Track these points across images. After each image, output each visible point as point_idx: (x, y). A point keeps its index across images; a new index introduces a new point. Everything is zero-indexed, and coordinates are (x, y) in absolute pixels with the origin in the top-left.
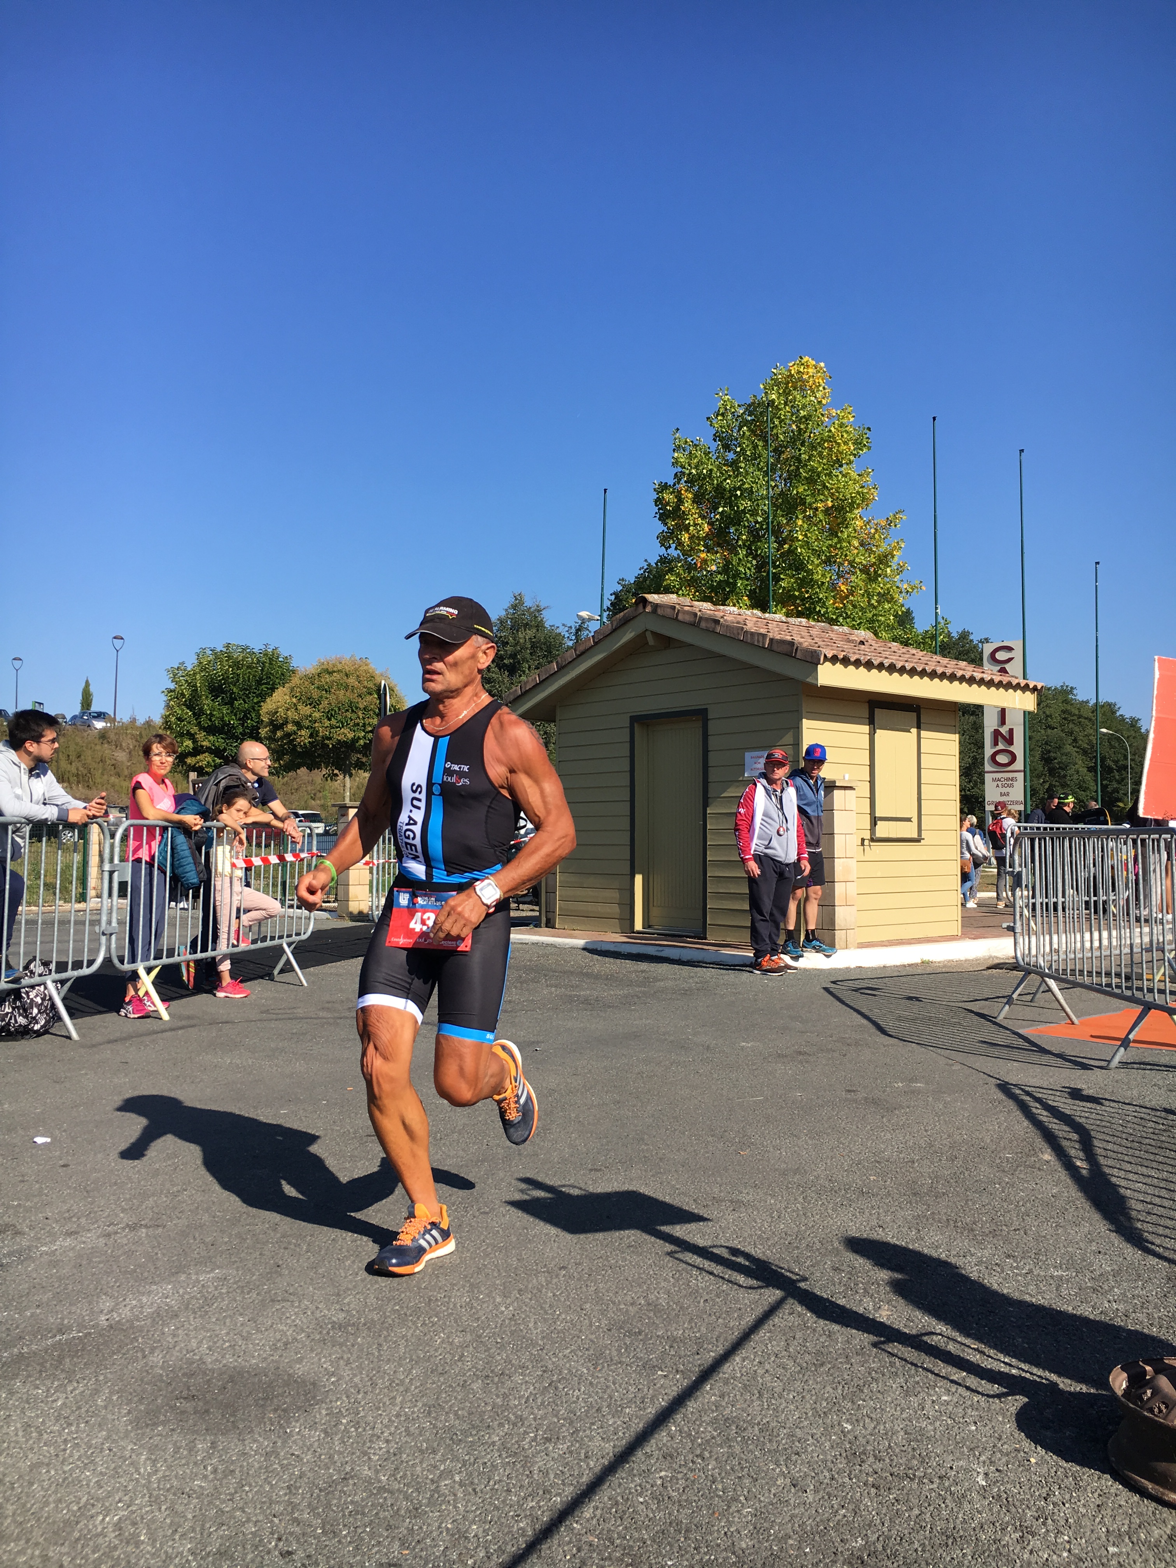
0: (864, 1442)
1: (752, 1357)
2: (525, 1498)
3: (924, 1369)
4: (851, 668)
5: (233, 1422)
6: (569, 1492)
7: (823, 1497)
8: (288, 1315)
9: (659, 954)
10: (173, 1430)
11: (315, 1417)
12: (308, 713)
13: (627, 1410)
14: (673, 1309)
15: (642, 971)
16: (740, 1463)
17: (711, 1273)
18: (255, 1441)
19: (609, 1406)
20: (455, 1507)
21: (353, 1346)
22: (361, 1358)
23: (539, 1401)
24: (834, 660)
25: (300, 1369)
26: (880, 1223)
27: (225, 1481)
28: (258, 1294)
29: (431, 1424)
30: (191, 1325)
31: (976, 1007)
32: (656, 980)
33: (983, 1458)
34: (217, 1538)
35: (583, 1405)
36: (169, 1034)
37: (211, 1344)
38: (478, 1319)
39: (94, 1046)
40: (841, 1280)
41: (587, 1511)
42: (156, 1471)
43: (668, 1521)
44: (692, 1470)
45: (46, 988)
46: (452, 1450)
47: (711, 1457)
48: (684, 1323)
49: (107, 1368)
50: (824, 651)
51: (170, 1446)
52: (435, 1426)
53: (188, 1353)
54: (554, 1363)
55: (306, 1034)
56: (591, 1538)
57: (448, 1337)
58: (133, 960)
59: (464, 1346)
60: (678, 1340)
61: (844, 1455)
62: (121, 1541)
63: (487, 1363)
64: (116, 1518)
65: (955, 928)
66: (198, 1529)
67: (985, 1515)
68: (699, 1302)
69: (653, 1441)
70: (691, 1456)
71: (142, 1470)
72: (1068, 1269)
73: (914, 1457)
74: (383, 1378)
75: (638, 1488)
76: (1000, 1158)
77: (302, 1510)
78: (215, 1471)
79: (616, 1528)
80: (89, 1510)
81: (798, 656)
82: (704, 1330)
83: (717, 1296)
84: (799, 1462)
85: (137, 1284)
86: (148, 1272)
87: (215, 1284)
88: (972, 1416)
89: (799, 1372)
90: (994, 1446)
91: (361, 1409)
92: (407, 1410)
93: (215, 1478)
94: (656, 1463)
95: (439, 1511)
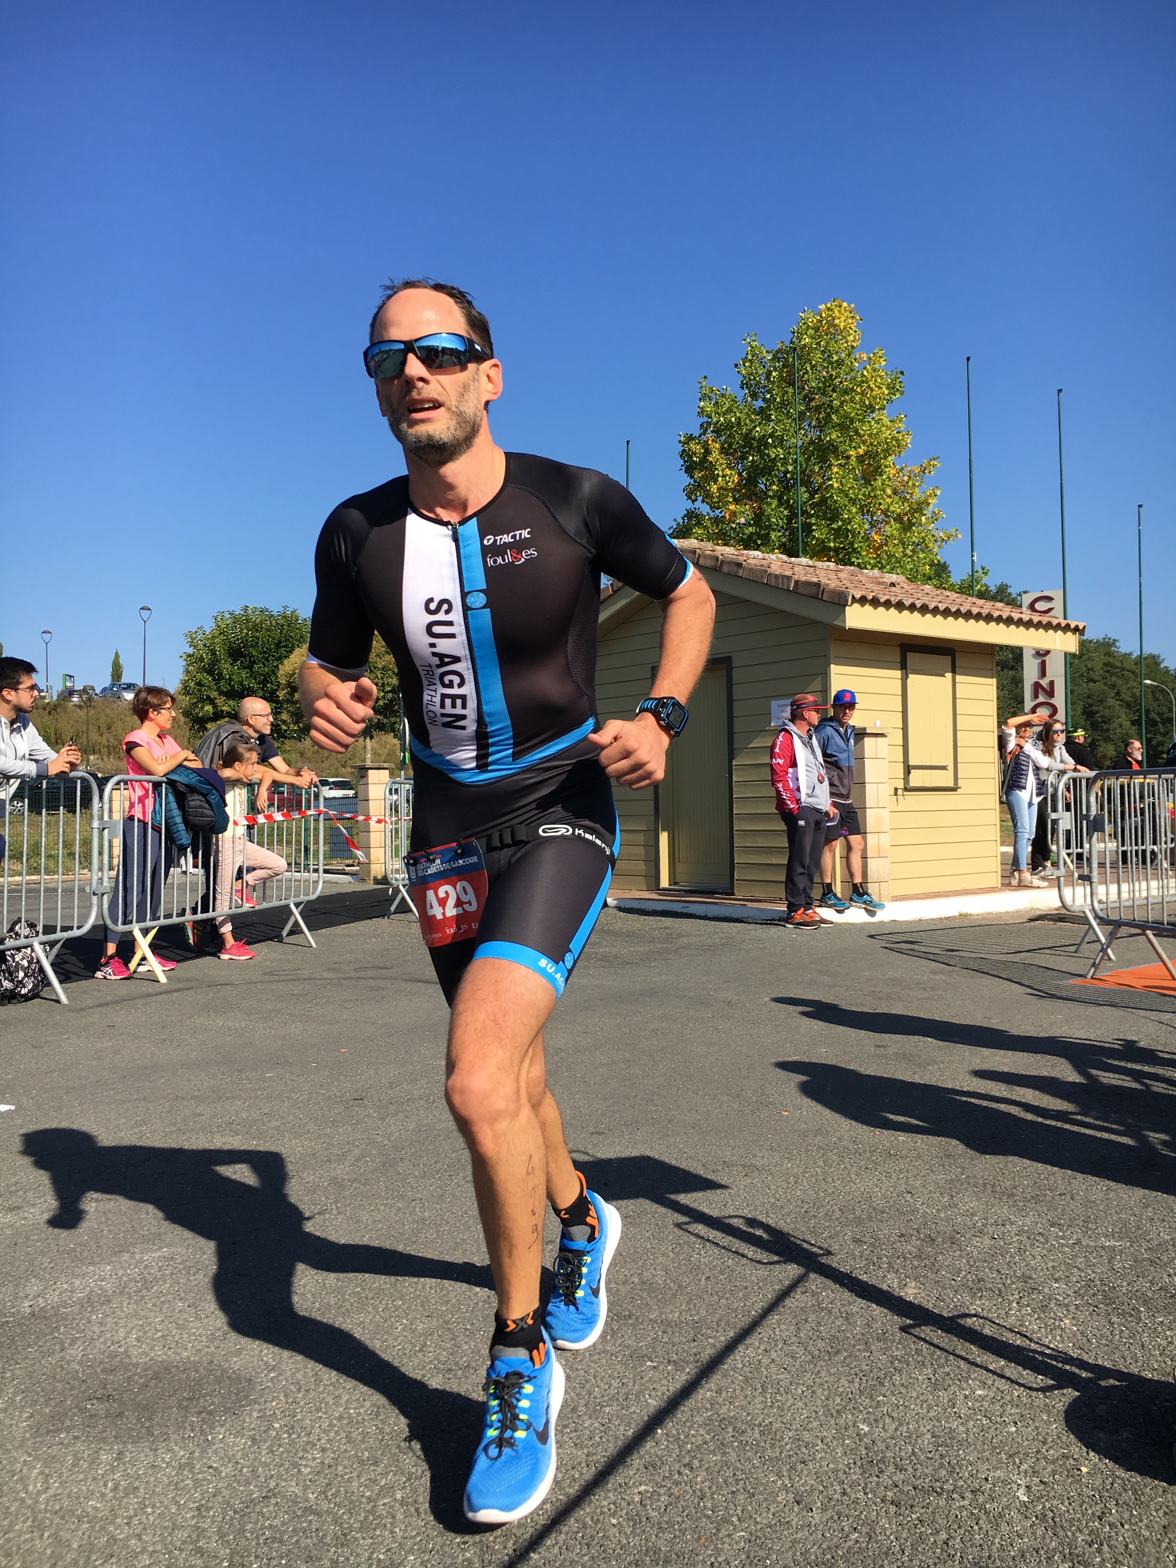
0: (883, 1446)
1: (757, 1344)
3: (956, 1356)
4: (881, 609)
5: (148, 1427)
7: (832, 1518)
9: (684, 911)
10: (76, 1438)
11: (244, 1420)
13: (607, 1409)
14: (670, 1288)
15: (666, 928)
16: (734, 1474)
18: (169, 1451)
20: (392, 1532)
24: (863, 601)
26: (908, 1188)
27: (126, 1500)
30: (124, 1312)
31: (1017, 958)
32: (680, 936)
33: (1024, 1467)
36: (164, 996)
37: (140, 1334)
38: (447, 1302)
39: (82, 1010)
40: (862, 1253)
42: (47, 1488)
43: (644, 1549)
44: (677, 1484)
45: (33, 951)
46: (397, 1460)
47: (700, 1467)
48: (681, 1305)
49: (17, 1364)
50: (852, 592)
51: (69, 1458)
52: (381, 1430)
53: (113, 1344)
55: (306, 995)
57: (411, 1323)
59: (428, 1334)
60: (673, 1324)
61: (859, 1463)
65: (994, 880)
67: (1026, 1540)
68: (700, 1280)
70: (677, 1466)
71: (31, 1488)
72: (1121, 1239)
73: (942, 1466)
75: (612, 1506)
77: (210, 1538)
78: (115, 1489)
79: (581, 1558)
81: (825, 598)
82: (703, 1312)
83: (721, 1272)
84: (805, 1472)
85: (73, 1265)
86: (89, 1250)
87: (160, 1264)
88: (1011, 1415)
89: (810, 1362)
90: (1038, 1452)
91: (298, 1411)
92: (352, 1411)
93: (114, 1497)
94: (635, 1474)
95: (372, 1538)
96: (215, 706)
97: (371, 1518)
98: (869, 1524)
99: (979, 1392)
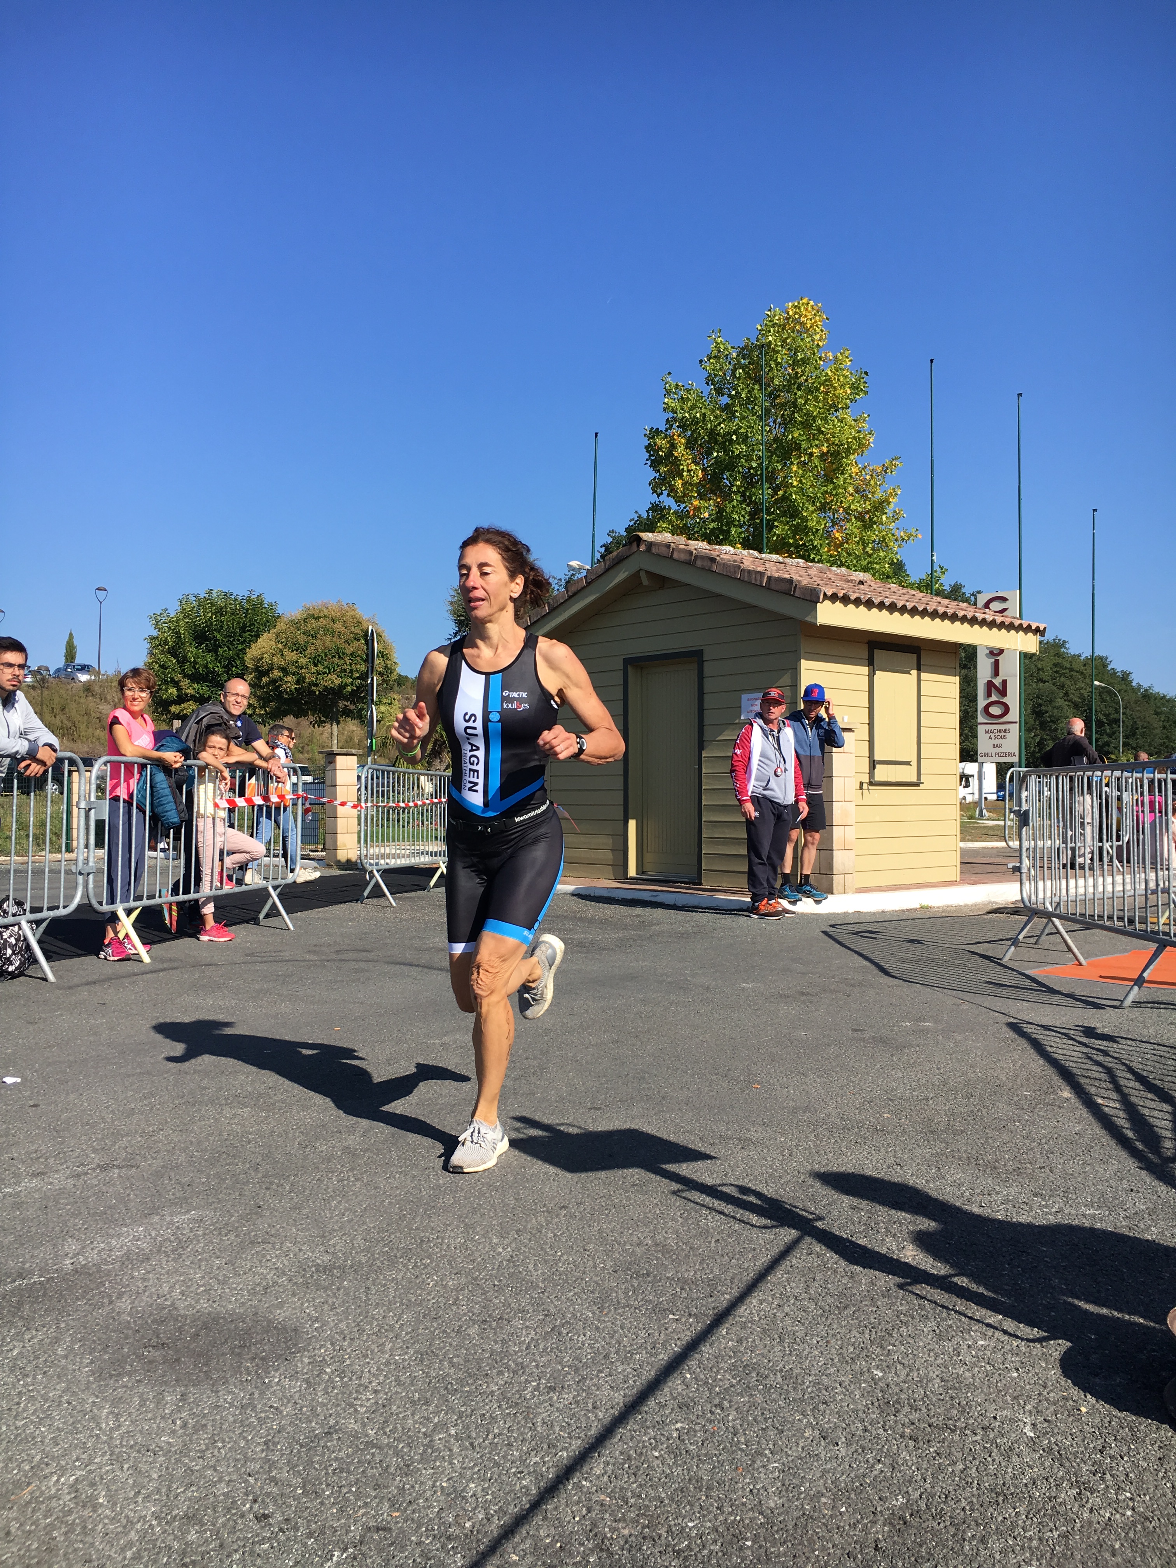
2: (528, 1453)
3: (956, 1312)
4: (851, 607)
5: (206, 1372)
6: (576, 1445)
7: (856, 1451)
8: (269, 1258)
9: (653, 899)
10: (139, 1381)
11: (296, 1366)
12: (295, 658)
13: (638, 1357)
14: (683, 1250)
15: (637, 916)
16: (763, 1414)
17: (721, 1213)
18: (230, 1393)
19: (617, 1353)
20: (451, 1463)
21: (338, 1289)
22: (348, 1302)
23: (541, 1346)
24: (834, 598)
25: (280, 1315)
26: (897, 1161)
27: (195, 1437)
28: (236, 1236)
29: (423, 1373)
30: (164, 1269)
31: (979, 949)
32: (651, 924)
33: (1028, 1407)
34: (185, 1501)
35: (589, 1351)
36: (149, 976)
37: (184, 1288)
38: (473, 1261)
39: (70, 988)
40: (860, 1218)
41: (597, 1466)
42: (119, 1426)
43: (687, 1477)
44: (711, 1421)
45: (20, 928)
46: (447, 1401)
47: (730, 1407)
48: (695, 1265)
49: (70, 1315)
50: (823, 589)
51: (135, 1399)
52: (428, 1375)
53: (159, 1298)
54: (556, 1307)
55: (291, 976)
56: (602, 1497)
57: (442, 1280)
58: (112, 900)
59: (459, 1289)
61: (876, 1404)
62: (77, 1504)
63: (484, 1307)
64: (74, 1477)
65: (954, 873)
66: (164, 1490)
67: (1036, 1470)
68: (710, 1242)
69: (666, 1389)
70: (709, 1406)
71: (103, 1426)
72: (1099, 1207)
73: (953, 1406)
74: (371, 1323)
75: (653, 1441)
76: (1018, 1095)
77: (281, 1468)
78: (184, 1426)
79: (630, 1485)
80: (42, 1470)
81: (797, 594)
82: (717, 1271)
83: (729, 1236)
84: (828, 1412)
85: (106, 1226)
86: (119, 1213)
87: (191, 1226)
88: (1012, 1362)
89: (822, 1316)
90: (1040, 1394)
91: (346, 1357)
92: (397, 1358)
93: (185, 1433)
94: (670, 1413)
95: (433, 1468)
97: (429, 1450)
98: (891, 1457)
99: (981, 1342)
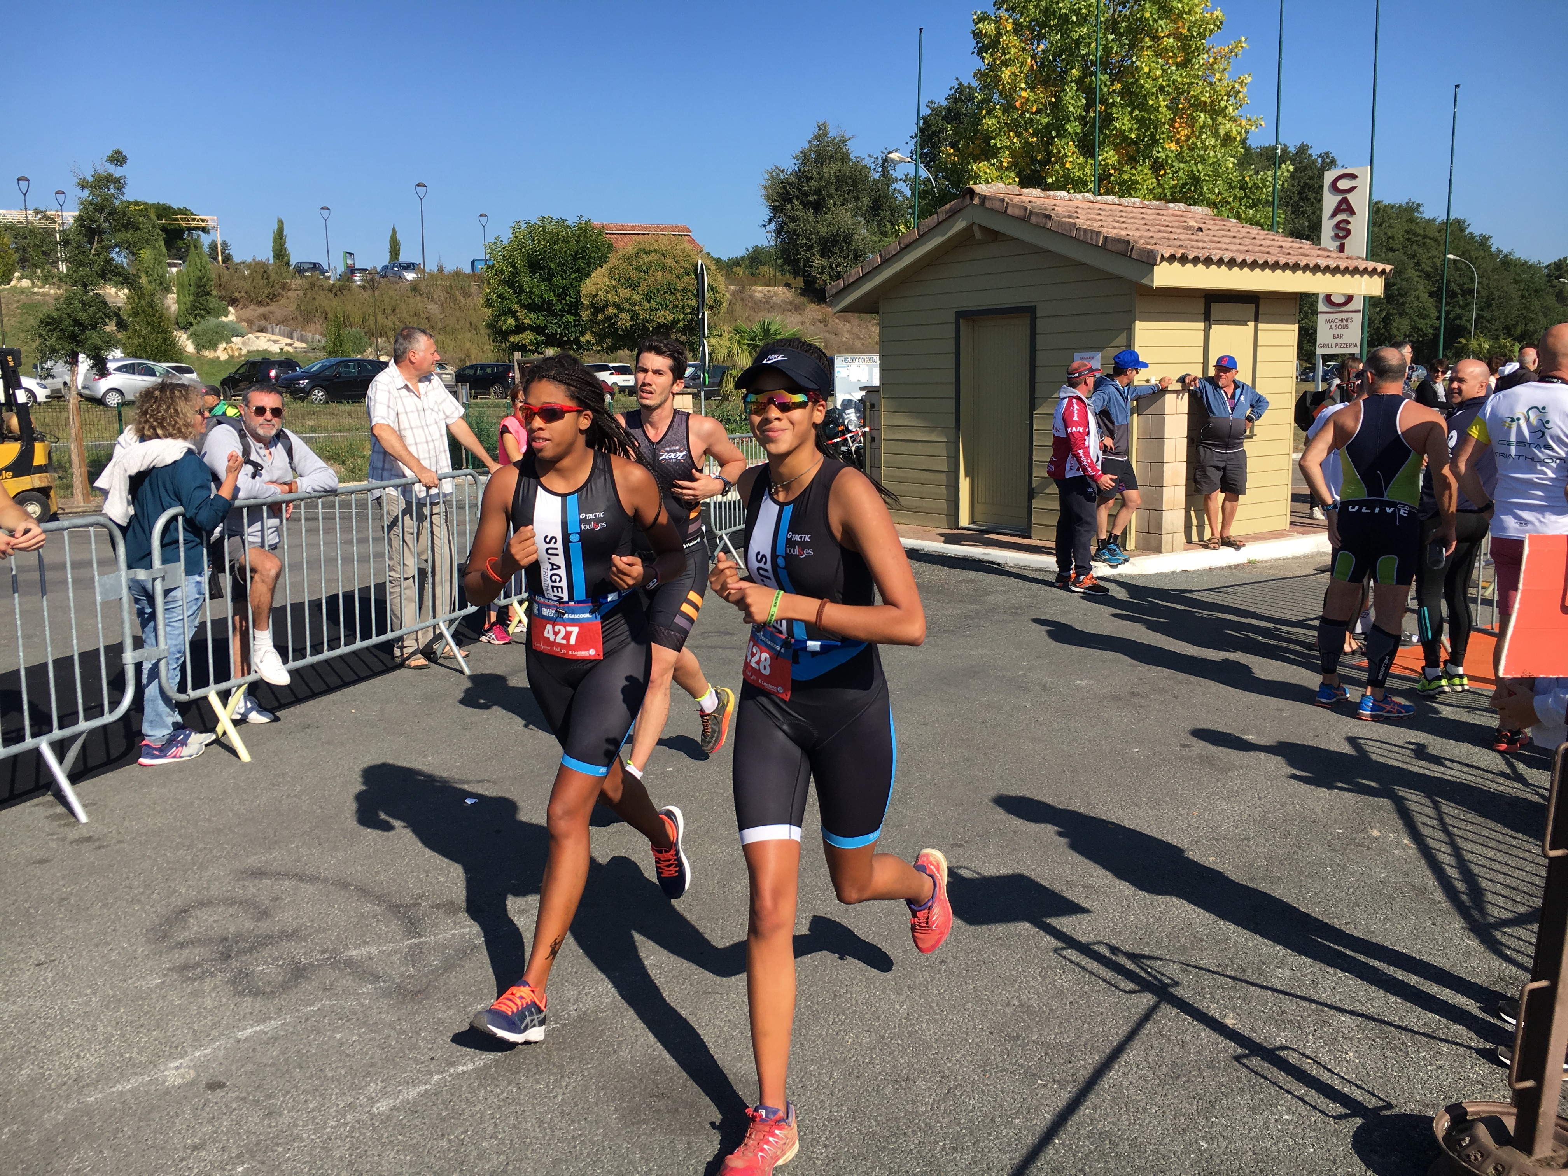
0: (1218, 1161)
4: (1189, 265)
8: (721, 1011)
10: (654, 1129)
12: (628, 296)
13: (1017, 1121)
14: (1044, 1011)
19: (1000, 1116)
23: (942, 1108)
24: (1172, 259)
28: (691, 987)
29: (858, 1129)
35: (979, 1114)
40: (1189, 983)
48: (1055, 1028)
49: (588, 1063)
50: (1161, 250)
51: (656, 1146)
53: (648, 1051)
54: (949, 1068)
57: (857, 1037)
59: (872, 1047)
60: (1051, 1046)
61: (1202, 1174)
63: (893, 1067)
65: (1284, 524)
69: (1042, 1155)
76: (1331, 834)
81: (1133, 256)
82: (1072, 1036)
83: (1081, 997)
88: (1310, 1137)
89: (1159, 1085)
90: (1330, 1170)
92: (836, 1114)
96: (517, 319)
99: (1286, 1117)
